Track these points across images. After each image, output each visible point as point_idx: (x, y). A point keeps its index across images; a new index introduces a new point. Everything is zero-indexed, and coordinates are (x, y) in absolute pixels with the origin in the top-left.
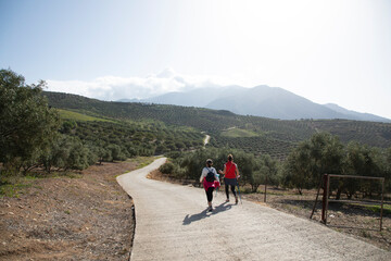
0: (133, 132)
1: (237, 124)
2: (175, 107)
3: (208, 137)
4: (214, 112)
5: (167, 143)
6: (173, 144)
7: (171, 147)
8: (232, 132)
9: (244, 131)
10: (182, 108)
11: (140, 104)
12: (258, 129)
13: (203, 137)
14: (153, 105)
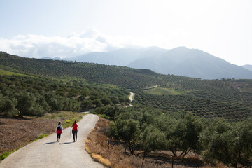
0: (55, 87)
1: (159, 83)
2: (98, 66)
3: (132, 94)
4: (135, 71)
5: (92, 99)
6: (99, 100)
7: (97, 103)
8: (155, 90)
9: (166, 89)
10: (105, 66)
11: (62, 62)
12: (180, 88)
13: (128, 94)
14: (76, 63)
